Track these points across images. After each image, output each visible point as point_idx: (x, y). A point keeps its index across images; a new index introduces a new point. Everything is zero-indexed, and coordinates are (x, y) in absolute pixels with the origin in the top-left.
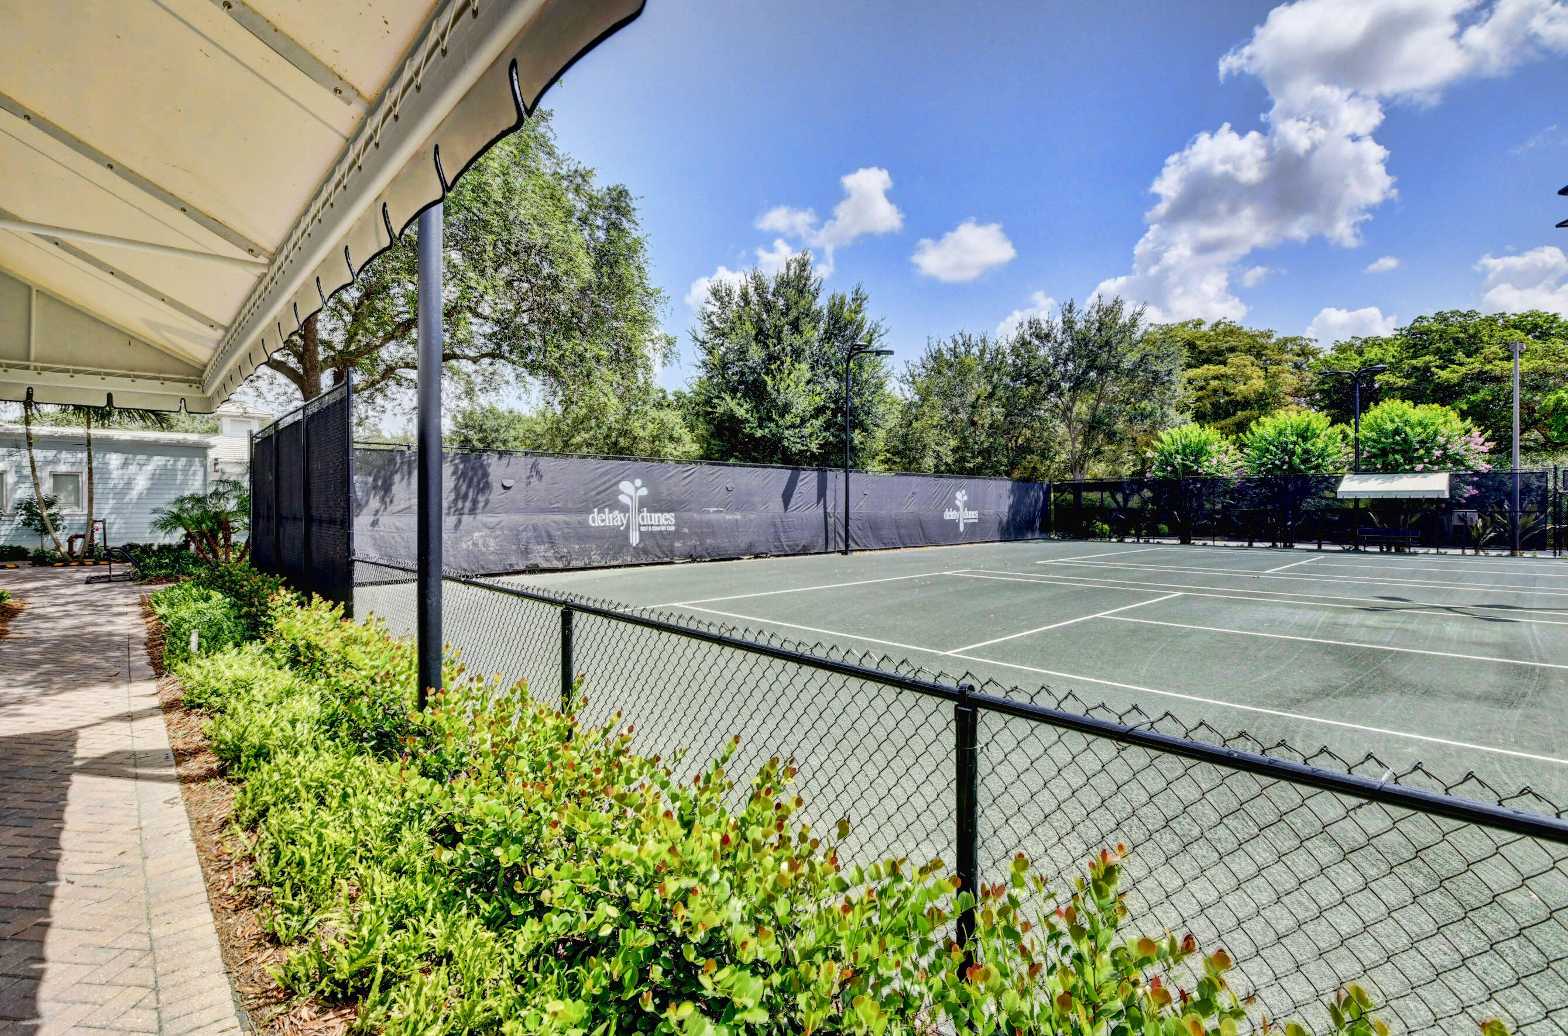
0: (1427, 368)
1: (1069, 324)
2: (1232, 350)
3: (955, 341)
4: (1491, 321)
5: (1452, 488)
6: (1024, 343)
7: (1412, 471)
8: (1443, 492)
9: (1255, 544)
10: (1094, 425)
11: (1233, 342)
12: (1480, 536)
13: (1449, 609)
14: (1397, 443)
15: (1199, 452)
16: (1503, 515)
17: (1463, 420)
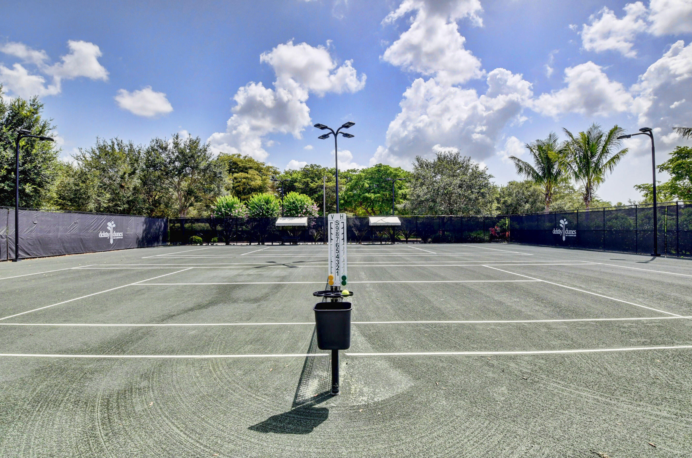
0: (308, 183)
1: (176, 145)
2: (251, 168)
3: (113, 142)
4: (324, 169)
5: (309, 223)
6: (153, 150)
7: (297, 217)
8: (305, 224)
9: (252, 244)
10: (190, 192)
11: (251, 165)
12: (316, 238)
13: (284, 265)
14: (293, 206)
15: (230, 206)
16: (322, 231)
17: (312, 200)
